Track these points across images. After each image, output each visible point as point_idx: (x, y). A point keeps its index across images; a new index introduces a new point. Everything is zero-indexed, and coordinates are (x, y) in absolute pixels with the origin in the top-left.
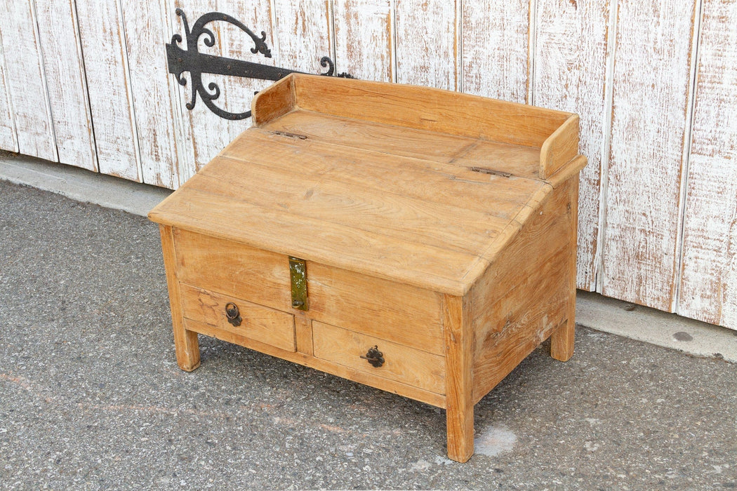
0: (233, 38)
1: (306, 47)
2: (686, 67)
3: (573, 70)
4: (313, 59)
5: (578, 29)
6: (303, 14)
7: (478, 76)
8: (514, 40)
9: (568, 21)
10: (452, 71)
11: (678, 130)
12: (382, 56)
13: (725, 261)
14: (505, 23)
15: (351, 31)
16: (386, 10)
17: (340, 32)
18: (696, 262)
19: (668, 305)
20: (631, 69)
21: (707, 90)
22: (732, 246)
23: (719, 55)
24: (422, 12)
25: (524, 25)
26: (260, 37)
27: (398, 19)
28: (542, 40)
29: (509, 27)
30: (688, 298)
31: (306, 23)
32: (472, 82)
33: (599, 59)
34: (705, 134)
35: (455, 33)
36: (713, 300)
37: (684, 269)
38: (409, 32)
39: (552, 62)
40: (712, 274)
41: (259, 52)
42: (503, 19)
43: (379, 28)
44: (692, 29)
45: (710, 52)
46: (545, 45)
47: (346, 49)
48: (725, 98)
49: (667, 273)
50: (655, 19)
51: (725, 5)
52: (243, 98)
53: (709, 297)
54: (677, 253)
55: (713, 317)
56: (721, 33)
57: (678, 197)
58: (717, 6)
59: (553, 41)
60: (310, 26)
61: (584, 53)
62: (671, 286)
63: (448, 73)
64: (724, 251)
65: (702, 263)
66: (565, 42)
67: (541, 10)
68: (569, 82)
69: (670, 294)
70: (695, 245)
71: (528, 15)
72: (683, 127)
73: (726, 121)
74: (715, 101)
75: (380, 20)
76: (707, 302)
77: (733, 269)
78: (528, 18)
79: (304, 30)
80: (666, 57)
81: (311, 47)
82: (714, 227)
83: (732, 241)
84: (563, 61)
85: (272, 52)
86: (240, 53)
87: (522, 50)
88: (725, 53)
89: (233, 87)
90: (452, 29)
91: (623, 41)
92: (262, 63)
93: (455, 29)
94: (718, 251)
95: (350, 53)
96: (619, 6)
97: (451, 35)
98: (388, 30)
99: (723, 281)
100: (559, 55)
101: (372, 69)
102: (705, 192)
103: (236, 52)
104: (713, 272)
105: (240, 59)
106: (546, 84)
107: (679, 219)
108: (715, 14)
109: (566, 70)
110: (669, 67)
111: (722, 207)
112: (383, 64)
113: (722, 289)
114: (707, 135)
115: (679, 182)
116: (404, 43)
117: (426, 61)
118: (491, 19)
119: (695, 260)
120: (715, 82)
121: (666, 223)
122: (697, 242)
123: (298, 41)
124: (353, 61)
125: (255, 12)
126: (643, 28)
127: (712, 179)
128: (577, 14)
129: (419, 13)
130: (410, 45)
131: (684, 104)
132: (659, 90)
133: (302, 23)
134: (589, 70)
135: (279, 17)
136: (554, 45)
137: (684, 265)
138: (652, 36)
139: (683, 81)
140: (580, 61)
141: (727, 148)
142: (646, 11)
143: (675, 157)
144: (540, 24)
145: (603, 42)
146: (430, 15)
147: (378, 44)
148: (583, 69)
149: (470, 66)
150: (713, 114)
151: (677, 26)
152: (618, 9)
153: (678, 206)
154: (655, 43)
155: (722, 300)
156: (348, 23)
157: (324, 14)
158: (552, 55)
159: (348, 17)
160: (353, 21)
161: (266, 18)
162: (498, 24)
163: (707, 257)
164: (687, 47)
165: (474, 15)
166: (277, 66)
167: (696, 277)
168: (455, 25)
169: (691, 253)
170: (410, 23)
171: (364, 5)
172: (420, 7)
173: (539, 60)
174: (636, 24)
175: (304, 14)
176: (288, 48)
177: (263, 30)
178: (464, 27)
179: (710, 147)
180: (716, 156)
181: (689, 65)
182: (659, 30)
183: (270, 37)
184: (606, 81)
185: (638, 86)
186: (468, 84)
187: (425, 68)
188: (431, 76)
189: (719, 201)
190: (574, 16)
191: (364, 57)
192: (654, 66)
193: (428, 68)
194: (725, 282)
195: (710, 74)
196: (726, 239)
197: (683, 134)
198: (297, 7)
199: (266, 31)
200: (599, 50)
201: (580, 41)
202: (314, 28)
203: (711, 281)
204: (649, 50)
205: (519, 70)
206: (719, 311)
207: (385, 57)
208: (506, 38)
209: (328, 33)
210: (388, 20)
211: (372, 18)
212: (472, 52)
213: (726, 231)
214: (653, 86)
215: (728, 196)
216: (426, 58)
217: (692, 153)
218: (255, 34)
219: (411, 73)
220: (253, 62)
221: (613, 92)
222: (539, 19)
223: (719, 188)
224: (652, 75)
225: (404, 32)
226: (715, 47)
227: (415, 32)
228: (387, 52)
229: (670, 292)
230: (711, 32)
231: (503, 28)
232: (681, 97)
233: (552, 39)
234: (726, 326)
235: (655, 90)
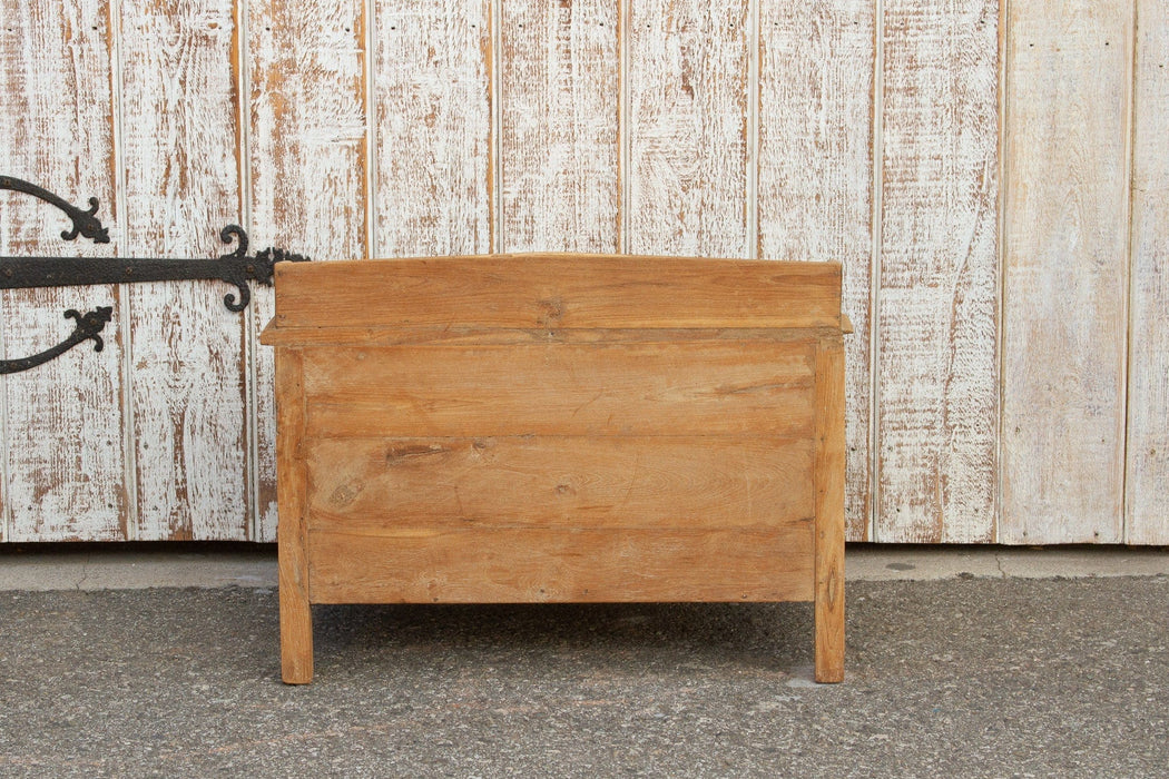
0: (21, 218)
1: (187, 215)
2: (867, 162)
3: (690, 191)
4: (201, 233)
5: (697, 127)
6: (182, 157)
7: (530, 220)
8: (592, 156)
9: (680, 117)
10: (483, 218)
11: (861, 256)
12: (348, 211)
13: (941, 440)
14: (576, 131)
15: (283, 175)
16: (356, 132)
17: (261, 180)
18: (899, 453)
19: (862, 531)
20: (783, 176)
21: (896, 192)
22: (950, 415)
23: (908, 141)
24: (426, 128)
25: (610, 130)
26: (85, 207)
27: (380, 145)
28: (640, 149)
29: (583, 136)
30: (890, 511)
31: (188, 173)
32: (519, 231)
33: (734, 168)
34: (898, 256)
35: (489, 155)
36: (928, 505)
37: (881, 467)
38: (401, 163)
39: (657, 183)
40: (924, 465)
41: (80, 237)
42: (572, 125)
43: (342, 163)
44: (871, 109)
45: (897, 138)
46: (645, 157)
47: (271, 207)
48: (923, 200)
49: (857, 479)
50: (815, 100)
51: (912, 71)
52: (35, 326)
53: (923, 502)
54: (871, 444)
55: (931, 532)
56: (909, 110)
57: (867, 356)
58: (901, 73)
59: (657, 150)
60: (197, 178)
61: (709, 161)
62: (865, 499)
63: (476, 221)
64: (939, 426)
65: (908, 452)
66: (677, 149)
67: (637, 104)
68: (685, 209)
69: (863, 511)
70: (896, 425)
71: (617, 113)
72: (868, 250)
73: (926, 233)
74: (910, 207)
75: (345, 151)
76: (920, 510)
77: (955, 450)
78: (618, 120)
79: (183, 185)
80: (835, 153)
81: (196, 213)
82: (923, 392)
83: (950, 407)
84: (675, 178)
85: (109, 234)
86: (35, 243)
87: (607, 169)
88: (917, 138)
89: (13, 310)
90: (483, 149)
91: (769, 137)
92: (84, 256)
93: (490, 149)
94: (930, 427)
95: (280, 214)
96: (760, 87)
97: (481, 162)
98: (361, 164)
99: (942, 471)
100: (668, 170)
101: (325, 235)
102: (904, 343)
103: (26, 243)
104: (925, 461)
105: (33, 255)
106: (649, 217)
107: (872, 389)
108: (900, 85)
109: (680, 191)
110: (841, 167)
111: (932, 360)
112: (348, 223)
113: (941, 485)
114: (901, 258)
115: (868, 333)
116: (390, 183)
117: (433, 208)
118: (551, 127)
119: (897, 449)
120: (907, 180)
121: (852, 400)
122: (898, 420)
123: (168, 207)
124: (285, 226)
125: (77, 166)
126: (798, 116)
127: (914, 321)
128: (695, 105)
129: (421, 131)
130: (401, 185)
131: (868, 215)
132: (827, 202)
133: (180, 174)
134: (718, 187)
135: (131, 167)
136: (659, 156)
137: (881, 462)
138: (811, 126)
139: (863, 185)
140: (702, 174)
141: (931, 273)
142: (800, 90)
143: (859, 297)
144: (635, 127)
145: (739, 142)
146: (440, 131)
147: (339, 191)
148: (708, 186)
149: (516, 206)
150: (908, 225)
151: (849, 107)
152: (760, 91)
153: (868, 370)
154: (817, 134)
155: (941, 501)
156: (279, 162)
157: (229, 152)
158: (657, 171)
159: (277, 153)
160: (288, 158)
161: (100, 173)
162: (563, 134)
163: (914, 442)
164: (866, 134)
165: (521, 124)
166: (120, 256)
167: (900, 476)
168: (489, 142)
169: (891, 439)
170: (402, 149)
171: (312, 130)
172: (423, 121)
173: (635, 182)
174: (787, 111)
175: (185, 159)
176: (147, 221)
177: (92, 196)
178: (504, 145)
179: (907, 275)
180: (917, 287)
181: (871, 159)
182: (822, 115)
183: (109, 206)
184: (748, 200)
185: (795, 201)
186: (512, 236)
187: (429, 220)
188: (442, 232)
189: (926, 352)
190: (689, 109)
191: (310, 217)
192: (818, 167)
193: (436, 218)
194: (945, 473)
195: (899, 170)
196: (939, 407)
197: (870, 260)
198: (171, 147)
199: (99, 196)
200: (733, 154)
201: (701, 146)
202: (205, 180)
203: (924, 476)
204: (808, 145)
205: (602, 200)
206: (939, 521)
207: (355, 210)
208: (577, 154)
209: (239, 183)
210: (361, 148)
211: (327, 149)
212: (519, 182)
213: (939, 396)
214: (818, 197)
215: (938, 343)
216: (432, 202)
217: (882, 287)
218: (73, 205)
219: (404, 231)
220: (64, 255)
221: (759, 214)
222: (634, 119)
223: (923, 332)
224: (816, 182)
225: (391, 165)
226: (904, 131)
227: (411, 163)
228: (358, 202)
229: (864, 510)
230: (897, 110)
231: (571, 138)
232: (862, 206)
233: (657, 147)
234: (951, 541)
235: (822, 203)
